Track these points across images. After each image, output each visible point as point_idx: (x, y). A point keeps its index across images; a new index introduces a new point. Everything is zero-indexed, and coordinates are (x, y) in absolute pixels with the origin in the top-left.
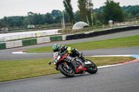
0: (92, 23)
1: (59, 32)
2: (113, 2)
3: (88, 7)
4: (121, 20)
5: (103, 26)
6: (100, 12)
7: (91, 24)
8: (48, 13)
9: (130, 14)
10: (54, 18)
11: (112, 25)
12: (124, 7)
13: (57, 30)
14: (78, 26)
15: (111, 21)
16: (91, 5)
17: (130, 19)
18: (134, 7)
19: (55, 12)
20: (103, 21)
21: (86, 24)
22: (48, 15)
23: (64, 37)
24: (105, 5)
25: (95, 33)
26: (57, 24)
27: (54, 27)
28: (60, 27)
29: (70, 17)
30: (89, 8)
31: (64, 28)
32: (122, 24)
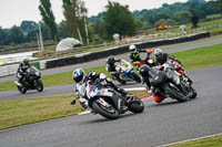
0: (87, 39)
1: (34, 55)
2: (118, 4)
3: (79, 15)
4: (132, 34)
5: (105, 43)
6: (98, 22)
7: (85, 42)
8: (15, 27)
9: (145, 23)
10: (26, 34)
11: (118, 41)
12: (136, 12)
13: (31, 53)
14: (65, 45)
15: (116, 36)
16: (84, 10)
17: (146, 31)
18: (151, 11)
19: (26, 24)
20: (105, 36)
21: (77, 42)
22: (15, 29)
23: (43, 63)
24: (105, 10)
25: (92, 54)
26: (31, 44)
27: (26, 49)
28: (36, 47)
29: (51, 31)
30: (81, 15)
31: (42, 50)
32: (133, 39)
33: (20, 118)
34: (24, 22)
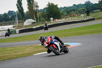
0: (38, 20)
1: (13, 27)
2: (53, 4)
3: (35, 8)
4: (59, 18)
5: (46, 22)
8: (5, 13)
9: (65, 13)
10: (10, 17)
12: (61, 8)
13: (12, 26)
16: (37, 6)
17: (65, 17)
18: (68, 7)
19: (10, 12)
20: (46, 18)
21: (34, 21)
22: (5, 15)
23: (17, 31)
24: (47, 7)
25: (40, 27)
26: (12, 22)
27: (10, 24)
29: (22, 16)
30: (36, 9)
32: (60, 20)
33: (7, 56)
34: (9, 11)
